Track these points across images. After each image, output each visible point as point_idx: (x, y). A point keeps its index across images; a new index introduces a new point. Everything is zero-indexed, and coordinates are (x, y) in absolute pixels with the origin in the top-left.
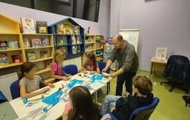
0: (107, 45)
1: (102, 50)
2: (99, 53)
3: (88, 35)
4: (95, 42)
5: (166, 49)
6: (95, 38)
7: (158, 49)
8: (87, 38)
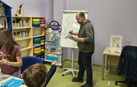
0: (50, 30)
1: (44, 38)
2: (39, 42)
3: (20, 16)
4: (31, 26)
5: (121, 37)
6: (31, 20)
7: (112, 36)
8: (18, 20)
